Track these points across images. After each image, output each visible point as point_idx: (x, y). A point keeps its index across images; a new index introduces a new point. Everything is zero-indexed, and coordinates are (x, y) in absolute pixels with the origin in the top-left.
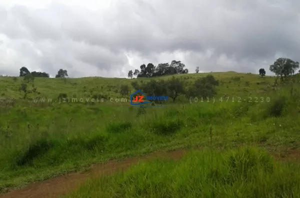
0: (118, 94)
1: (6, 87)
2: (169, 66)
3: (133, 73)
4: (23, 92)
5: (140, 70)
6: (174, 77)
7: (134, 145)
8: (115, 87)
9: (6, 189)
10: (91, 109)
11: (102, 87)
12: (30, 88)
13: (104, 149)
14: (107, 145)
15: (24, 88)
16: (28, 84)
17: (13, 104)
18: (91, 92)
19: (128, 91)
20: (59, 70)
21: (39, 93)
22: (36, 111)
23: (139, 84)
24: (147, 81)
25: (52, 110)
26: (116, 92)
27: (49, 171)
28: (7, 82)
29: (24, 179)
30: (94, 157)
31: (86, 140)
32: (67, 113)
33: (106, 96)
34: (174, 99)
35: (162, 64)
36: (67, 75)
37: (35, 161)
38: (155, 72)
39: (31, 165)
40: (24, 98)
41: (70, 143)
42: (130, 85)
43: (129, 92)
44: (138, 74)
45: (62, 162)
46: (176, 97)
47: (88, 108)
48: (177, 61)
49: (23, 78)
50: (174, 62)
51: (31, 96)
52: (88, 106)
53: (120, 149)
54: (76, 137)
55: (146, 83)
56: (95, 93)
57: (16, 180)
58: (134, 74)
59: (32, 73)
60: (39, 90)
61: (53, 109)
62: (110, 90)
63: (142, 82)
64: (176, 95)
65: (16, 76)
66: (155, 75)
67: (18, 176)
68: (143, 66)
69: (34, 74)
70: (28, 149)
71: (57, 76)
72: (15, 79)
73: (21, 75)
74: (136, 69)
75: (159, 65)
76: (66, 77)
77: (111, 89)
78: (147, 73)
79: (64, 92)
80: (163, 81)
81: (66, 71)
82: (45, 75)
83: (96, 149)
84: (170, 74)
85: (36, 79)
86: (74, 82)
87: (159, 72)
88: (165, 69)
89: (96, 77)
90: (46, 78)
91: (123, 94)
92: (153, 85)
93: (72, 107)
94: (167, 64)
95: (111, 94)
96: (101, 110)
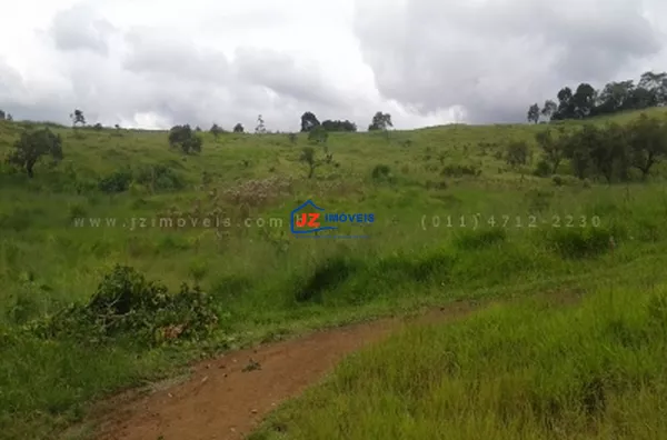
0: (502, 164)
1: (277, 154)
2: (634, 88)
3: (540, 111)
4: (307, 164)
5: (558, 102)
6: (644, 116)
7: (507, 276)
8: (494, 145)
9: (279, 336)
10: (439, 197)
11: (465, 148)
12: (320, 155)
13: (448, 281)
14: (453, 272)
15: (308, 157)
16: (315, 147)
17: (289, 189)
18: (442, 159)
19: (524, 155)
20: (374, 115)
21: (337, 165)
22: (332, 202)
23: (555, 136)
24: (575, 127)
25: (360, 201)
26: (498, 156)
27: (347, 314)
28: (278, 144)
29: (307, 323)
30: (428, 293)
31: (414, 262)
32: (389, 207)
33: (473, 168)
34: (645, 171)
35: (617, 85)
36: (391, 124)
37: (325, 295)
38: (597, 104)
39: (319, 302)
40: (310, 177)
41: (385, 266)
42: (532, 141)
43: (528, 159)
44: (552, 111)
45: (370, 299)
46: (649, 165)
47: (432, 197)
48: (656, 73)
49: (306, 135)
50: (650, 76)
51: (323, 171)
52: (433, 191)
53: (478, 282)
54: (395, 254)
55: (570, 135)
56: (448, 162)
57: (295, 325)
58: (544, 111)
59: (324, 123)
60: (337, 158)
61: (363, 199)
62: (484, 154)
63: (562, 130)
64: (651, 162)
65: (294, 132)
66: (596, 112)
67: (298, 318)
68: (564, 94)
69: (328, 124)
70: (313, 274)
71: (371, 128)
72: (292, 137)
73: (303, 130)
74: (549, 99)
75: (608, 86)
76: (389, 128)
77: (488, 151)
78: (577, 108)
79: (384, 162)
80: (614, 128)
81: (388, 116)
82: (348, 127)
83: (432, 279)
84: (637, 108)
85: (332, 135)
86: (407, 139)
87: (606, 103)
88: (625, 95)
89: (452, 125)
90: (350, 134)
91: (513, 162)
92: (589, 137)
93: (398, 195)
94: (629, 84)
95: (484, 164)
96: (460, 201)
